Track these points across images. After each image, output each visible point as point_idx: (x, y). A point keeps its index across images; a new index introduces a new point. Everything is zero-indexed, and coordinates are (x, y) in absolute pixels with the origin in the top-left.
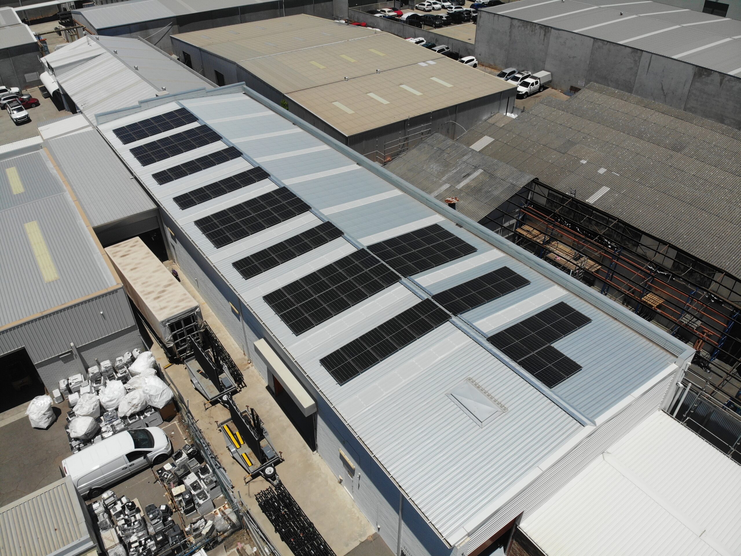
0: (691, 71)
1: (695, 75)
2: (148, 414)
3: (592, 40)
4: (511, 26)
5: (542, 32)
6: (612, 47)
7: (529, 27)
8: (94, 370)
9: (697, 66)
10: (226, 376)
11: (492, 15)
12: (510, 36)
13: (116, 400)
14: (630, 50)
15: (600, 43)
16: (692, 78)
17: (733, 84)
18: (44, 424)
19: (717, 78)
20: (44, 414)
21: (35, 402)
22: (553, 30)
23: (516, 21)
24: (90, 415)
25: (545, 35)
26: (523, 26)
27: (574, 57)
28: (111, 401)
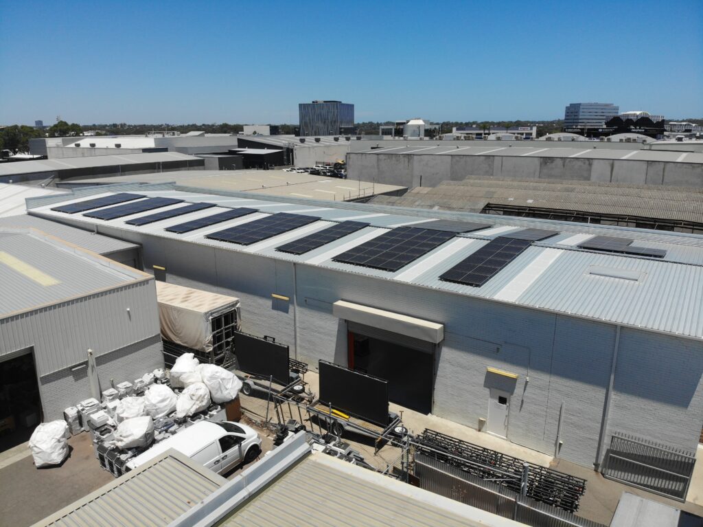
0: (537, 162)
1: (541, 164)
2: (214, 412)
3: (450, 157)
4: (378, 160)
5: (406, 159)
6: (468, 158)
7: (394, 159)
8: (110, 392)
9: (541, 157)
11: (360, 156)
12: (378, 168)
13: (169, 400)
14: (484, 157)
15: (457, 158)
16: (538, 168)
17: (574, 163)
18: (57, 458)
19: (560, 162)
20: (59, 441)
21: (40, 429)
22: (415, 157)
23: (382, 156)
25: (409, 162)
26: (389, 158)
27: (437, 174)
28: (163, 401)
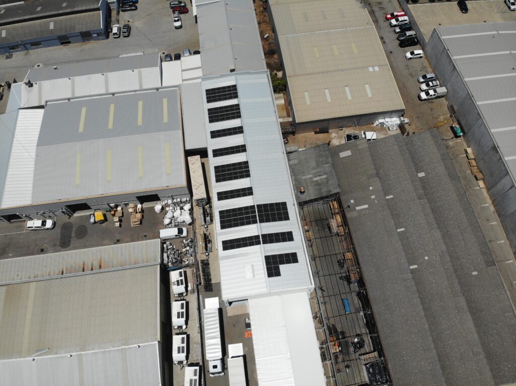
8: (175, 201)
10: (208, 219)
20: (159, 209)
24: (170, 218)
